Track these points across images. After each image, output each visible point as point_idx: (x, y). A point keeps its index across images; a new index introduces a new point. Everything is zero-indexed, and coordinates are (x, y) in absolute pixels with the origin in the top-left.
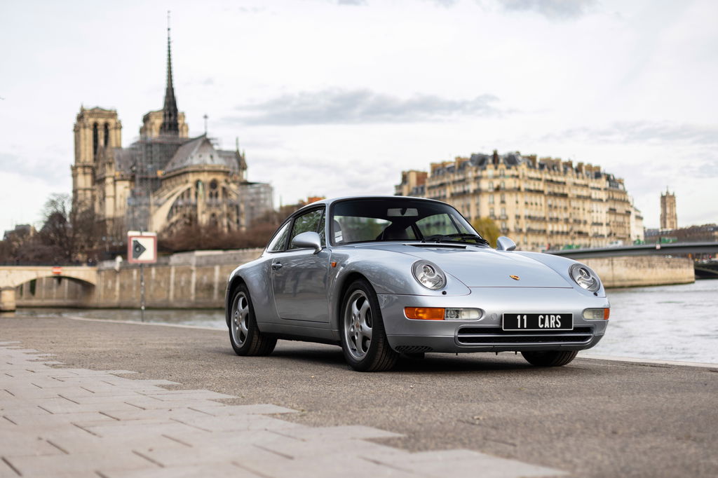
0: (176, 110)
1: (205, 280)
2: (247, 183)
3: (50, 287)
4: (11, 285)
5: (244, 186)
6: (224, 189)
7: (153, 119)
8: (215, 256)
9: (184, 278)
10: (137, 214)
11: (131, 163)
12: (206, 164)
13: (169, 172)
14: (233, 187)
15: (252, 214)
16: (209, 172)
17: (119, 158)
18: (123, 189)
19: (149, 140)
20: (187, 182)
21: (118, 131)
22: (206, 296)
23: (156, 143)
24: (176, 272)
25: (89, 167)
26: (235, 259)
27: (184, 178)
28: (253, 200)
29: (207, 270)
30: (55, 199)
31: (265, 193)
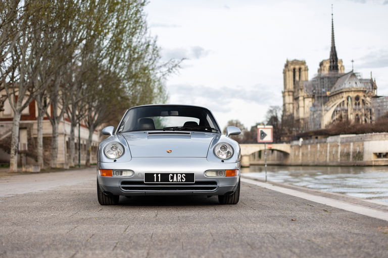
0: (337, 59)
1: (345, 150)
2: (377, 97)
3: (268, 155)
4: (247, 154)
5: (375, 99)
6: (363, 100)
7: (325, 64)
8: (351, 138)
9: (334, 149)
10: (315, 115)
11: (312, 89)
12: (352, 87)
13: (333, 93)
14: (368, 99)
15: (379, 114)
16: (354, 91)
17: (306, 86)
18: (309, 102)
19: (322, 75)
20: (342, 97)
21: (306, 72)
22: (346, 159)
23: (325, 77)
24: (330, 146)
25: (291, 91)
26: (361, 139)
27: (341, 96)
28: (379, 106)
29: (346, 145)
30: (272, 109)
31: (386, 102)
